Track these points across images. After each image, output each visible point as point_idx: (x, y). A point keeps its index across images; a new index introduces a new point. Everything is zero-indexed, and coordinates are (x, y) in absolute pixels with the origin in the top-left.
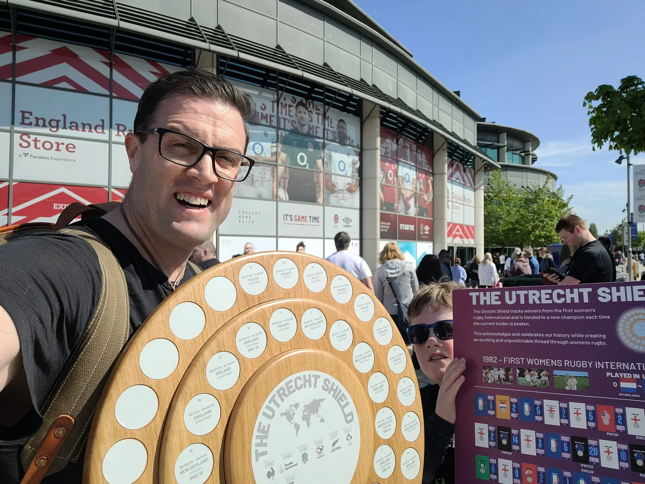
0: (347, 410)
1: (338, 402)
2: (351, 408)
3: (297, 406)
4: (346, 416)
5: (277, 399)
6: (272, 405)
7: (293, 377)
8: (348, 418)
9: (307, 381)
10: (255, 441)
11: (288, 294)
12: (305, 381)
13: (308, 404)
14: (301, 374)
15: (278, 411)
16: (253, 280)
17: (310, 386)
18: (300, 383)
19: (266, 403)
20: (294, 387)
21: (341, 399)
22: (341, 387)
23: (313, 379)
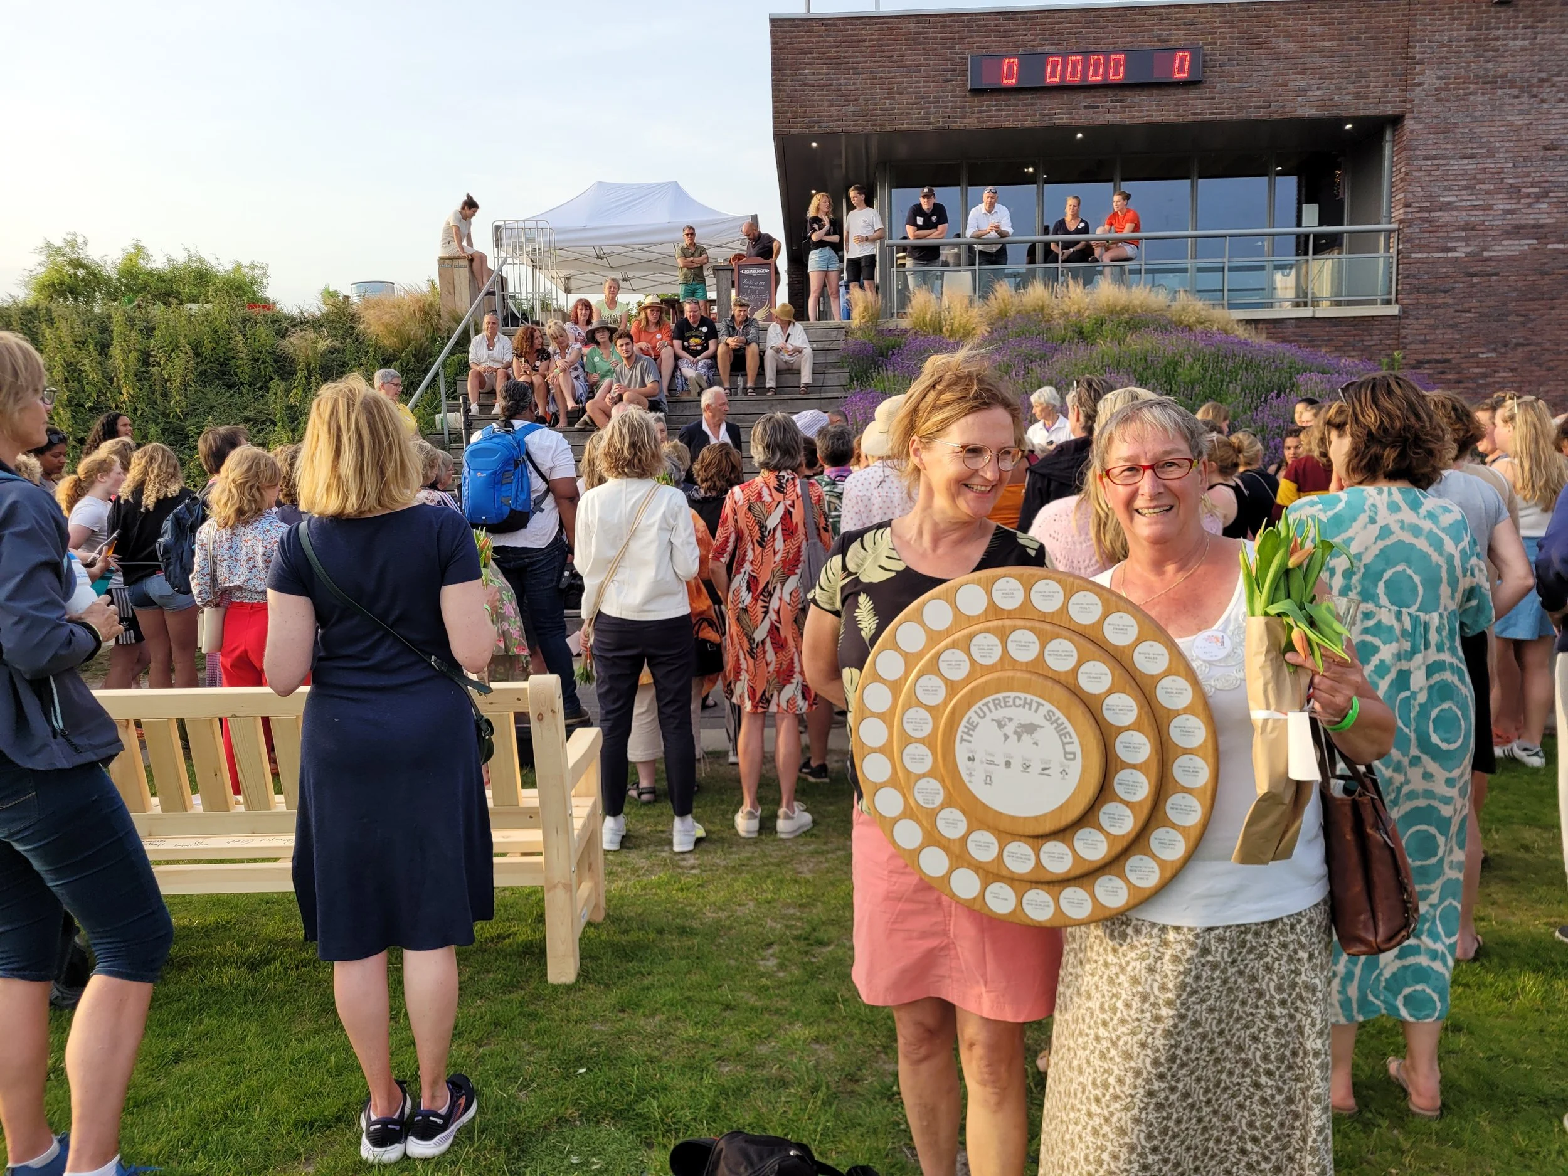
0: (1069, 748)
1: (1060, 736)
2: (1076, 748)
3: (1010, 720)
4: (1066, 753)
5: (991, 705)
6: (985, 709)
7: (1013, 694)
8: (1069, 756)
9: (1027, 704)
10: (961, 728)
11: (1043, 618)
12: (1025, 703)
13: (1023, 722)
14: (1022, 695)
15: (989, 716)
16: (1007, 595)
17: (1030, 709)
18: (1018, 702)
19: (980, 704)
20: (1011, 703)
21: (1065, 734)
22: (1067, 724)
23: (1034, 705)
